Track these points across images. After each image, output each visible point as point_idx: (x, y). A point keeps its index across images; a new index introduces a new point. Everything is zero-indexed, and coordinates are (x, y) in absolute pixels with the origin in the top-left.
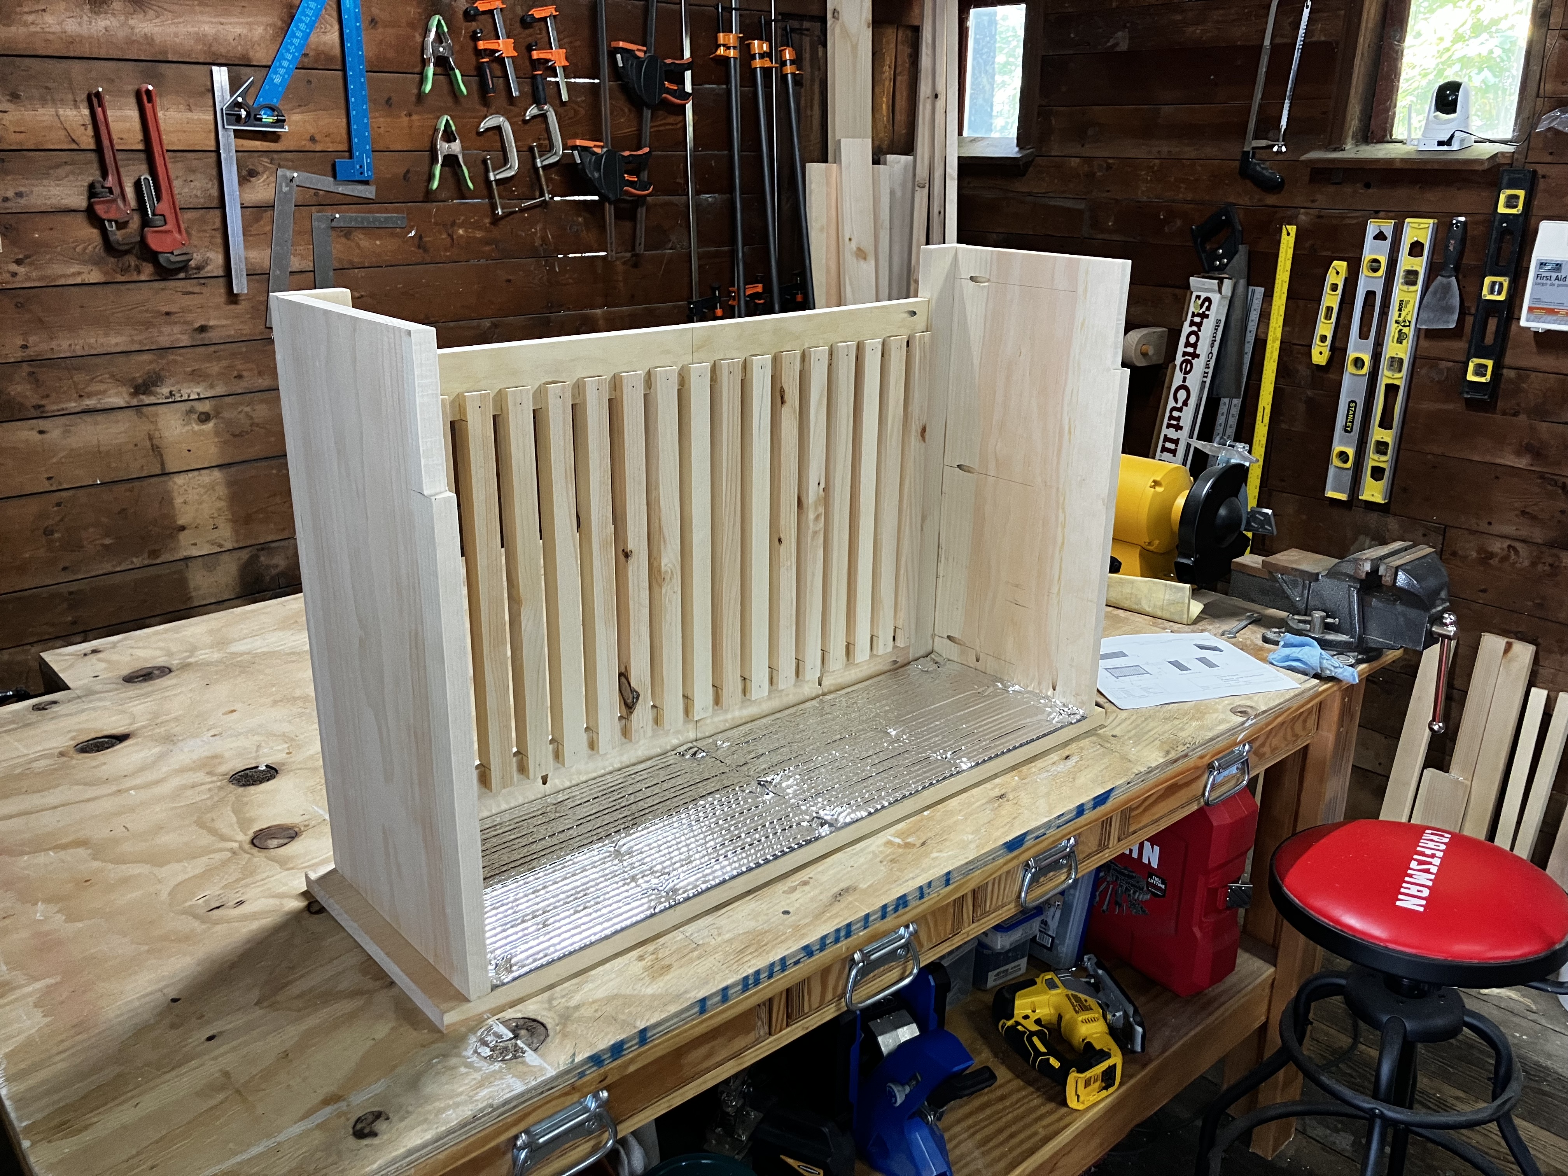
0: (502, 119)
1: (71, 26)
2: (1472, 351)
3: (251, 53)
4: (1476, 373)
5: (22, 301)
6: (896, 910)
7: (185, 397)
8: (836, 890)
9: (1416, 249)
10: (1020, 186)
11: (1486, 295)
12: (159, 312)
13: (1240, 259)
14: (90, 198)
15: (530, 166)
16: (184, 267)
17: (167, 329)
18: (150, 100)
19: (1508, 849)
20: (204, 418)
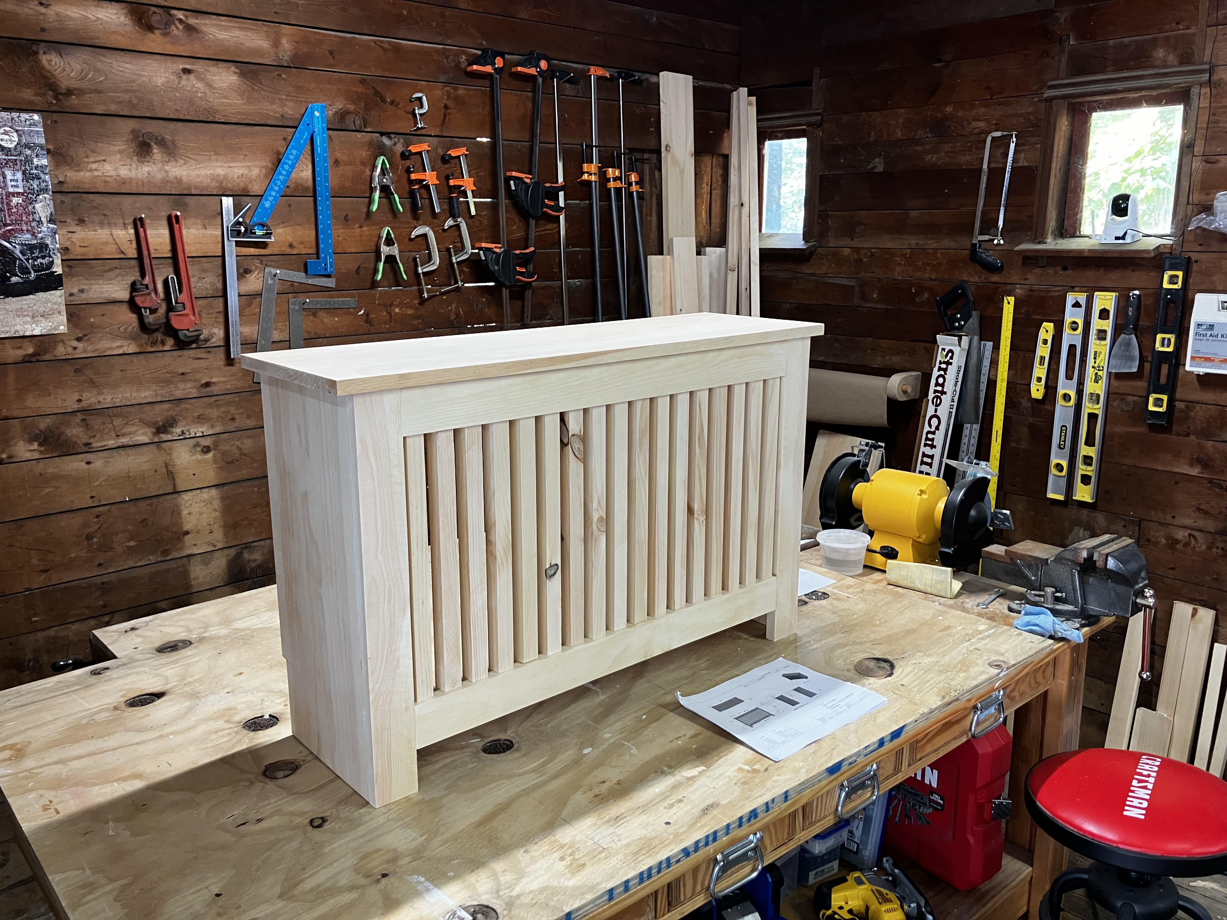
0: (427, 229)
1: (124, 172)
2: (1151, 389)
3: (250, 186)
4: (1155, 405)
5: (79, 367)
6: (749, 820)
7: (193, 435)
8: (703, 806)
9: (1104, 314)
10: (806, 269)
11: (1158, 347)
12: (176, 373)
13: (974, 321)
14: (131, 292)
15: (447, 262)
16: (196, 340)
17: (181, 386)
18: (178, 221)
19: (1204, 769)
20: (206, 450)
